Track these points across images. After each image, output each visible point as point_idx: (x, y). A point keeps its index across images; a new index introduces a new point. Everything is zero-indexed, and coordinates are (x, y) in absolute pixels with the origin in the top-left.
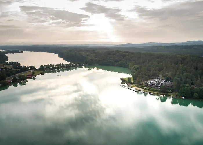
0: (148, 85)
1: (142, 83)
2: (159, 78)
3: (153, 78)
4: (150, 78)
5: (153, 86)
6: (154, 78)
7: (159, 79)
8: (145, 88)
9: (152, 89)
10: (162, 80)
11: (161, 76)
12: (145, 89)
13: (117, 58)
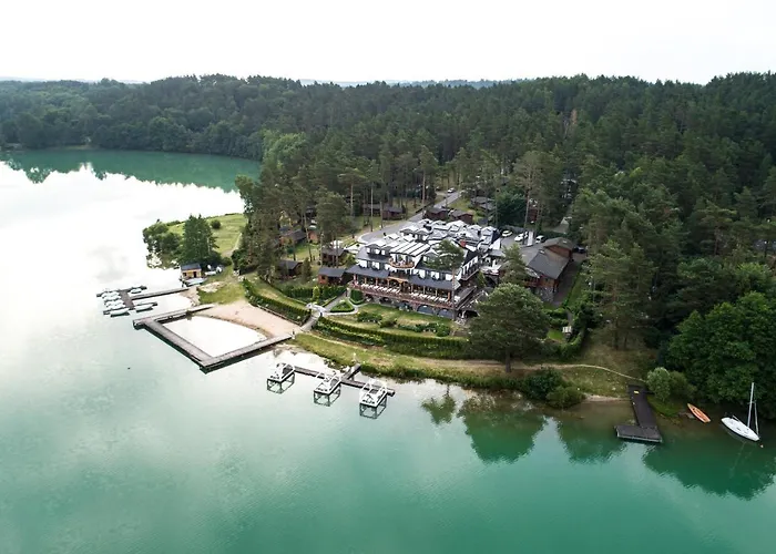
0: (348, 277)
1: (301, 257)
2: (438, 206)
3: (396, 207)
4: (376, 212)
5: (394, 284)
6: (404, 210)
7: (443, 216)
8: (319, 310)
9: (387, 315)
10: (468, 220)
11: (450, 198)
12: (315, 328)
13: (202, 109)
